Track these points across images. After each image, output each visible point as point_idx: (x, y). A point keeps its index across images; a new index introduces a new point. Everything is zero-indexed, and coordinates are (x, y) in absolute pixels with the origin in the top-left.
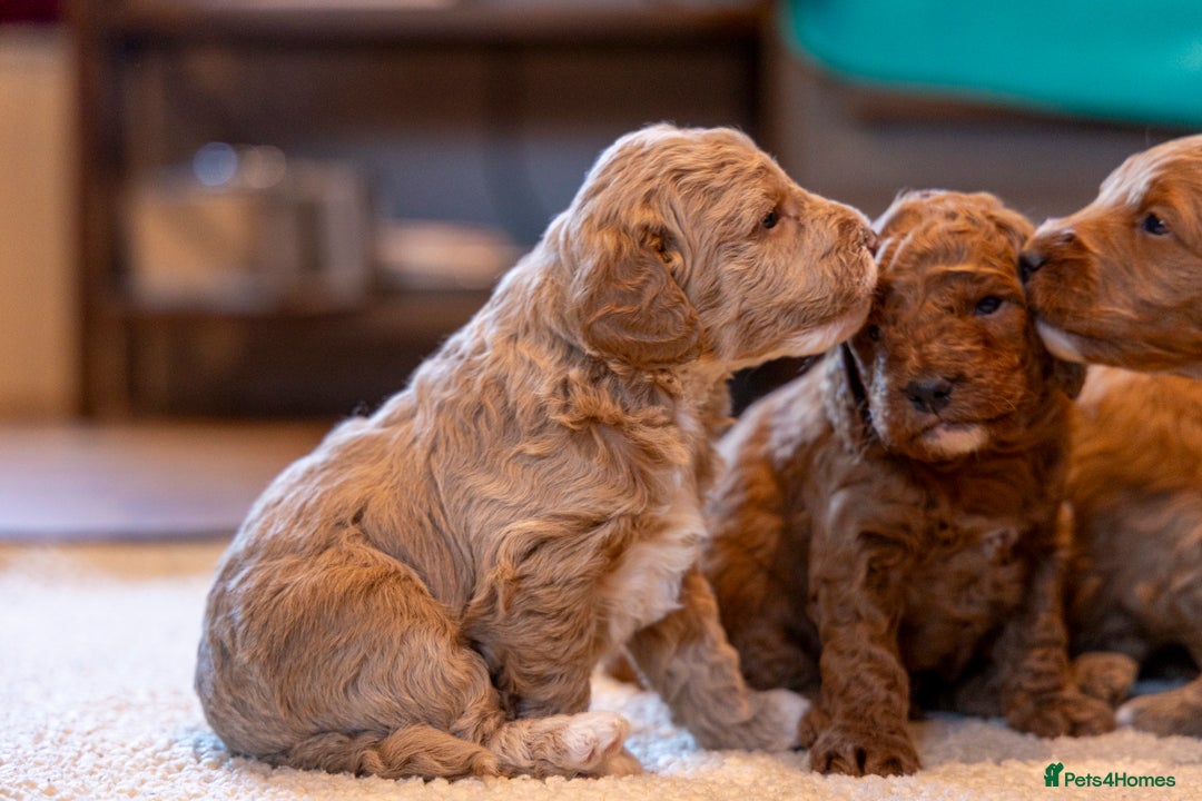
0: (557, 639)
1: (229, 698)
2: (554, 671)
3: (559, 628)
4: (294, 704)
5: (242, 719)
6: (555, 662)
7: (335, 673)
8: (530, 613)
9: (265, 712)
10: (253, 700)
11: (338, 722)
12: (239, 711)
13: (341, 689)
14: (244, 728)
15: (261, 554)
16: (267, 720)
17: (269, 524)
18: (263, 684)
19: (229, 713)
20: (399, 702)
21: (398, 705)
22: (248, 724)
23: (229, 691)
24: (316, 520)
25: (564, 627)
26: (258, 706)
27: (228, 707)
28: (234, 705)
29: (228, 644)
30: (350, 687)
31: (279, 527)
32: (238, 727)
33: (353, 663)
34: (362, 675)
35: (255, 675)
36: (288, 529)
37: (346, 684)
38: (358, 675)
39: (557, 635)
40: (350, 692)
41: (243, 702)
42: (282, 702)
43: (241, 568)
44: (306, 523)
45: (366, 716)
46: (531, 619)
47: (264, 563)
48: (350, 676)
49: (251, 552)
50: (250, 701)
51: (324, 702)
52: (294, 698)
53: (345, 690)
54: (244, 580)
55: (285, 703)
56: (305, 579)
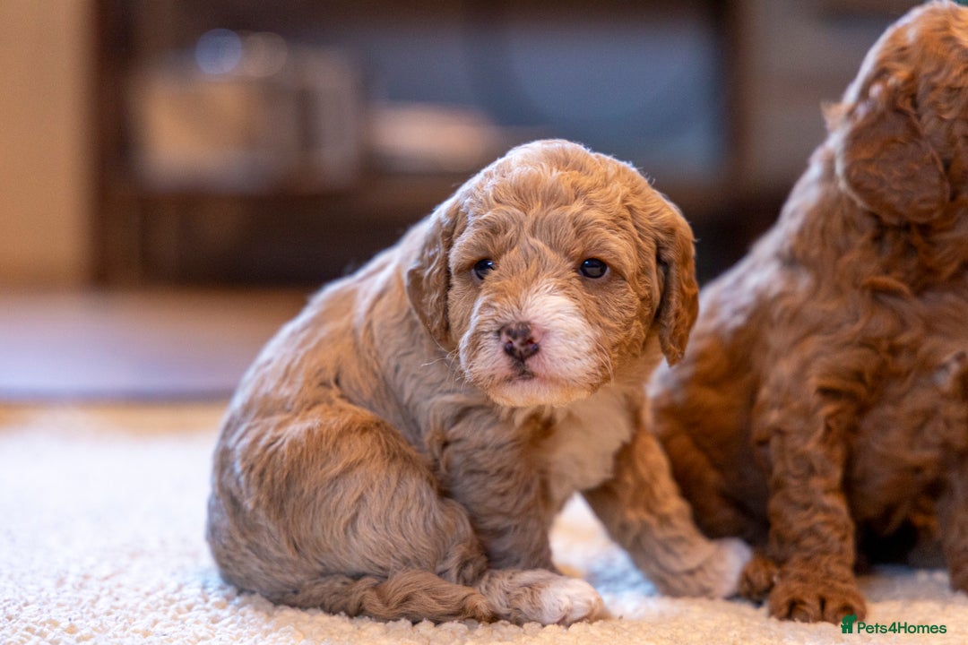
0: (503, 494)
1: (242, 541)
2: (507, 524)
3: (503, 485)
4: (300, 544)
5: (258, 561)
6: (508, 515)
7: (335, 511)
8: (472, 472)
9: (277, 554)
10: (266, 544)
11: (340, 563)
12: (254, 552)
13: (341, 529)
14: (261, 568)
15: (255, 411)
16: (280, 561)
17: (262, 382)
18: (271, 527)
19: (245, 555)
20: (392, 542)
21: (392, 545)
22: (264, 565)
23: (244, 535)
24: (300, 379)
25: (509, 483)
26: (271, 549)
27: (244, 550)
28: (248, 547)
29: (236, 493)
30: (349, 528)
31: (270, 385)
32: (255, 568)
33: (352, 501)
34: (361, 516)
35: (263, 519)
36: (277, 388)
37: (346, 524)
38: (356, 515)
39: (502, 490)
40: (350, 532)
41: (258, 545)
42: (289, 542)
43: (239, 424)
44: (291, 383)
45: (364, 558)
46: (475, 477)
47: (256, 422)
48: (348, 516)
49: (247, 409)
50: (263, 544)
51: (325, 542)
52: (299, 538)
53: (345, 531)
54: (241, 438)
55: (292, 544)
56: (296, 428)
